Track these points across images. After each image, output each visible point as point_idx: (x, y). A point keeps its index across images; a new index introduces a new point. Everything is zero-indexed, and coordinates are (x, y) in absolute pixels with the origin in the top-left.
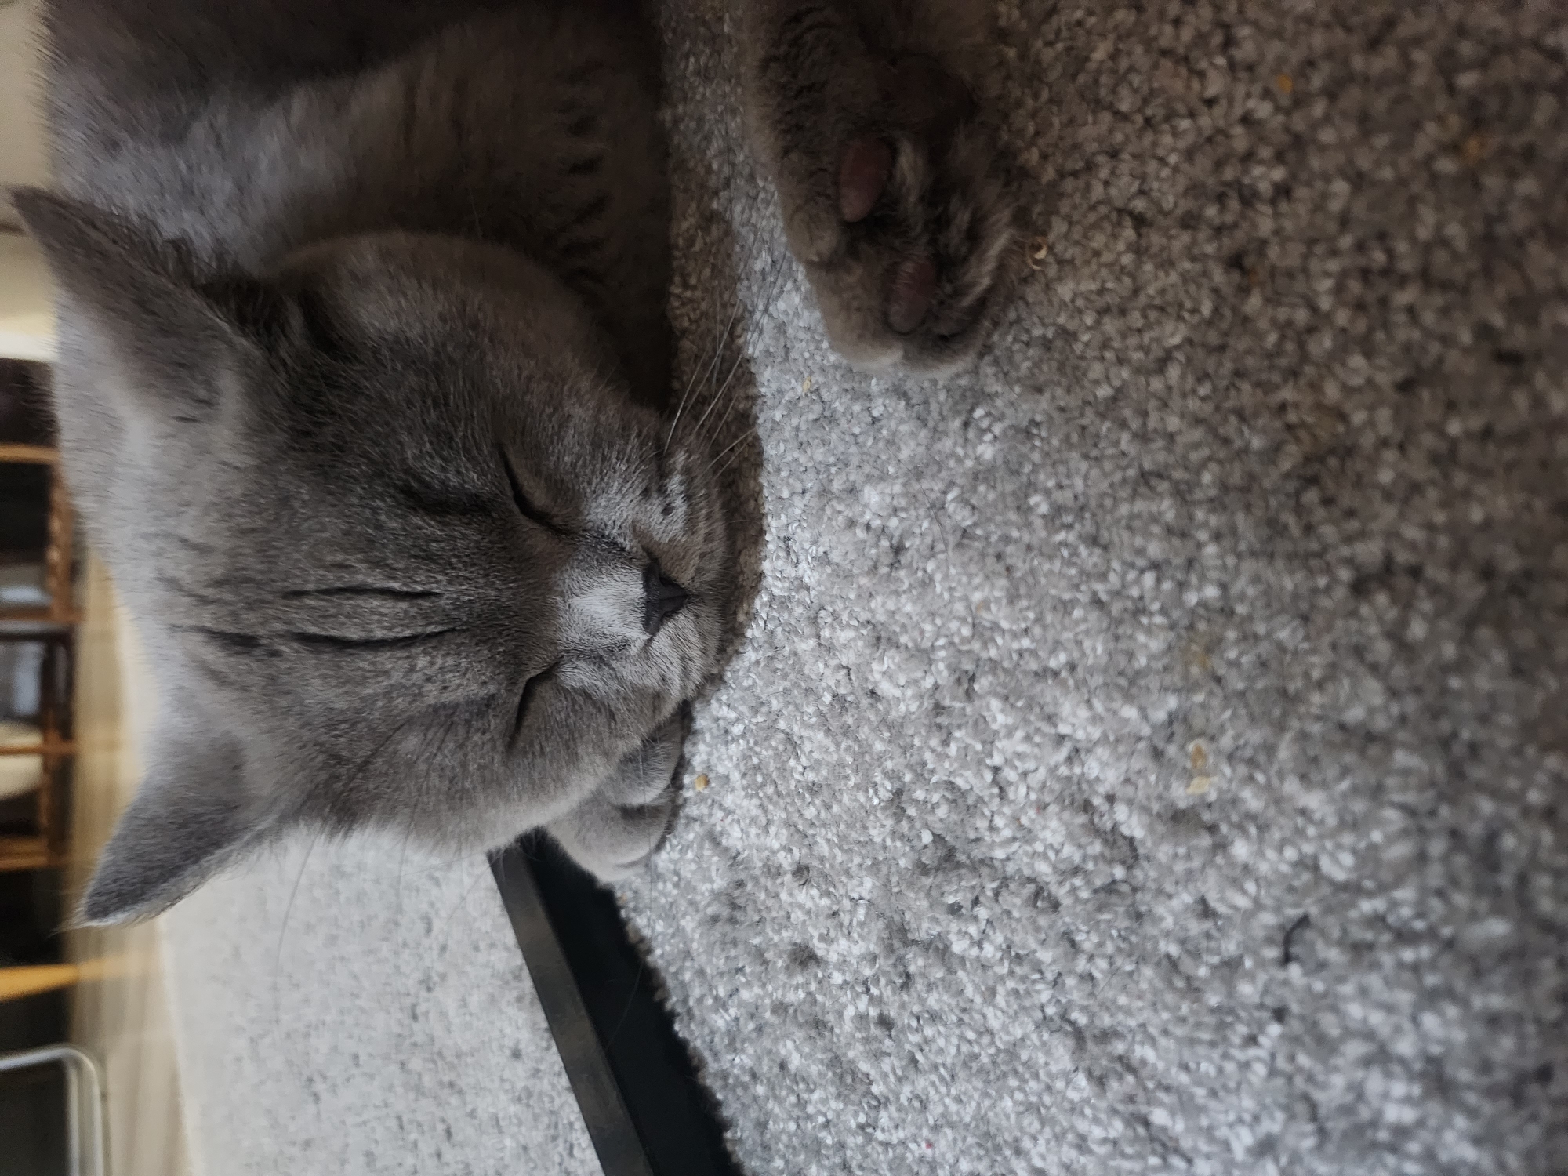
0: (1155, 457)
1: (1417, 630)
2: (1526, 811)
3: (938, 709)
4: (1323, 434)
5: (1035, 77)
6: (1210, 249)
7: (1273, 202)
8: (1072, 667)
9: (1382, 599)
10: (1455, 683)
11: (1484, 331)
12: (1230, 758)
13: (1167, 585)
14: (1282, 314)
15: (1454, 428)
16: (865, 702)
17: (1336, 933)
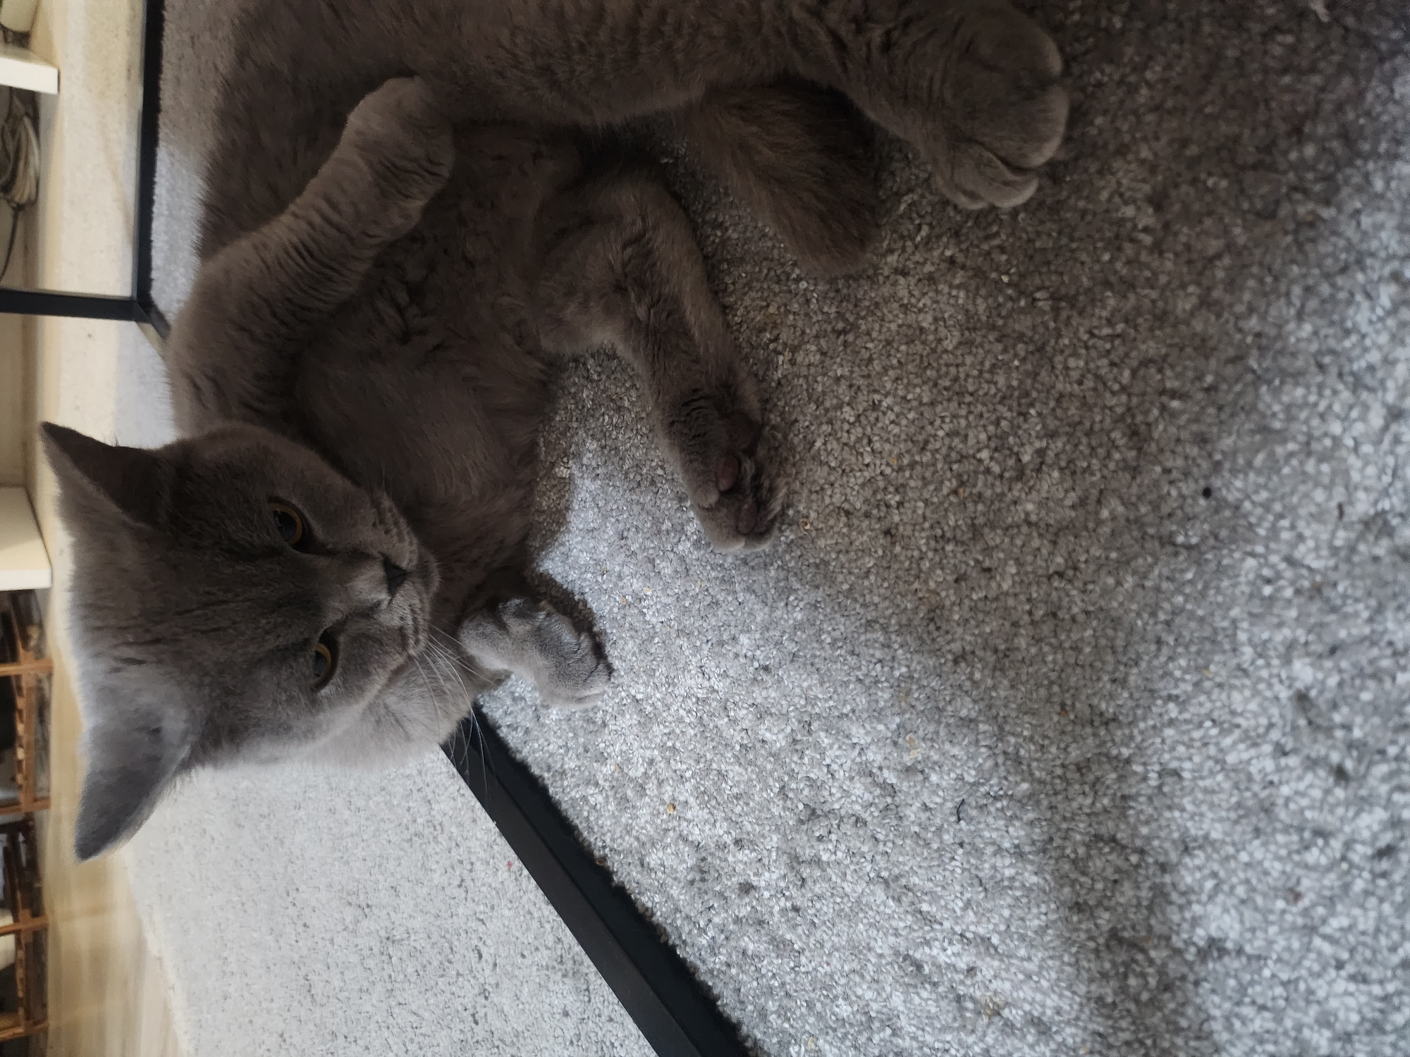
0: (871, 615)
1: (977, 676)
2: (1025, 738)
3: (795, 741)
4: (933, 601)
5: (792, 449)
6: (877, 526)
7: (898, 508)
8: (853, 711)
9: (963, 665)
10: (994, 694)
11: (977, 561)
12: (924, 739)
13: (886, 669)
14: (909, 553)
15: (975, 597)
16: (758, 745)
17: (974, 804)
